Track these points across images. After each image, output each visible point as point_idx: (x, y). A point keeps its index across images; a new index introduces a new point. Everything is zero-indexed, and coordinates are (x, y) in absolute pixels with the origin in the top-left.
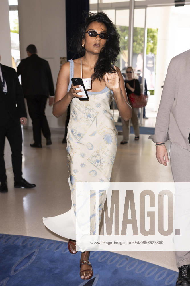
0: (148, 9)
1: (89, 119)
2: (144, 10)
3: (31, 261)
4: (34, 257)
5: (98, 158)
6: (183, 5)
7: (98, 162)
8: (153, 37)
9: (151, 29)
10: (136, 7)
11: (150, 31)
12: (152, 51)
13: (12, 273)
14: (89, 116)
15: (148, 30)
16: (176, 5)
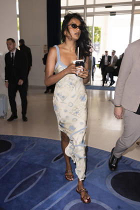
0: (95, 17)
1: (71, 86)
2: (92, 18)
3: (34, 146)
4: (35, 145)
5: (77, 110)
6: (115, 15)
7: (77, 113)
8: (99, 32)
9: (97, 27)
10: (87, 16)
11: (96, 29)
12: (99, 40)
13: (25, 151)
14: (71, 84)
15: (95, 28)
16: (111, 15)
